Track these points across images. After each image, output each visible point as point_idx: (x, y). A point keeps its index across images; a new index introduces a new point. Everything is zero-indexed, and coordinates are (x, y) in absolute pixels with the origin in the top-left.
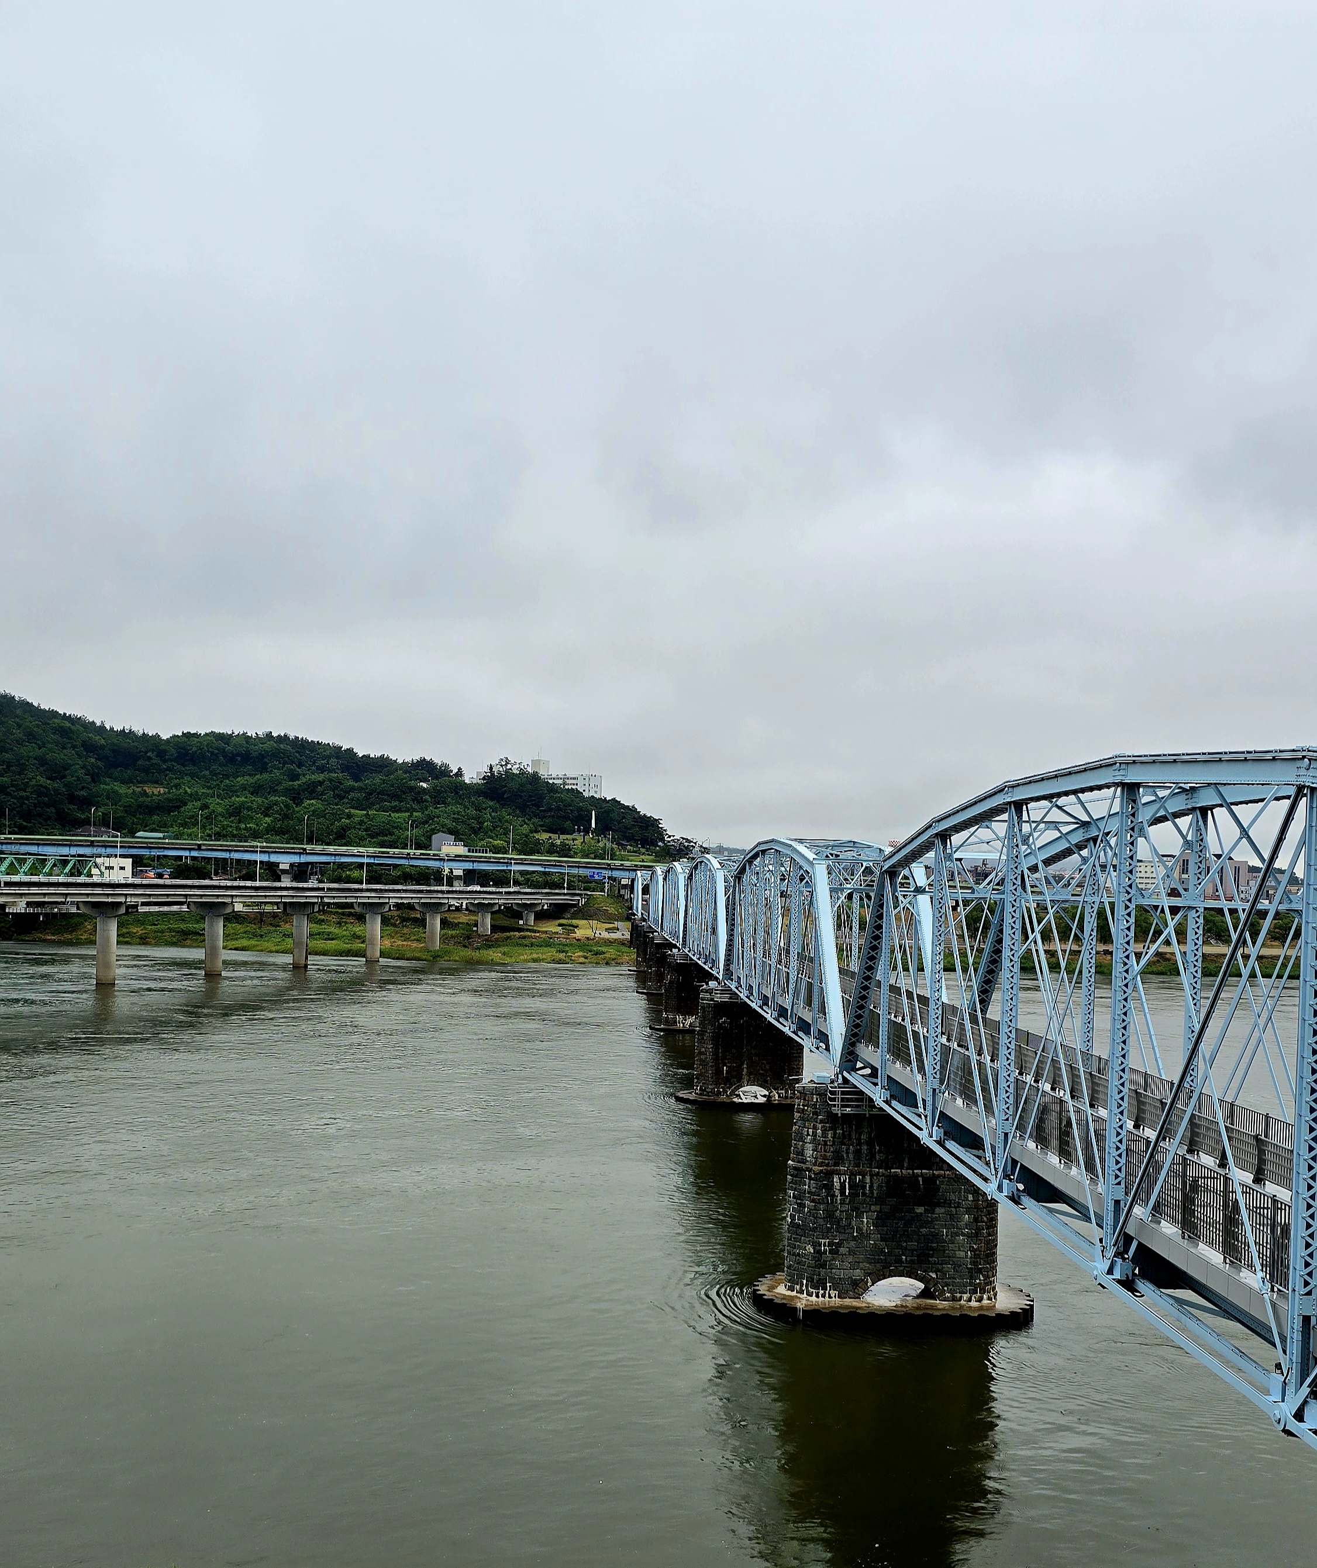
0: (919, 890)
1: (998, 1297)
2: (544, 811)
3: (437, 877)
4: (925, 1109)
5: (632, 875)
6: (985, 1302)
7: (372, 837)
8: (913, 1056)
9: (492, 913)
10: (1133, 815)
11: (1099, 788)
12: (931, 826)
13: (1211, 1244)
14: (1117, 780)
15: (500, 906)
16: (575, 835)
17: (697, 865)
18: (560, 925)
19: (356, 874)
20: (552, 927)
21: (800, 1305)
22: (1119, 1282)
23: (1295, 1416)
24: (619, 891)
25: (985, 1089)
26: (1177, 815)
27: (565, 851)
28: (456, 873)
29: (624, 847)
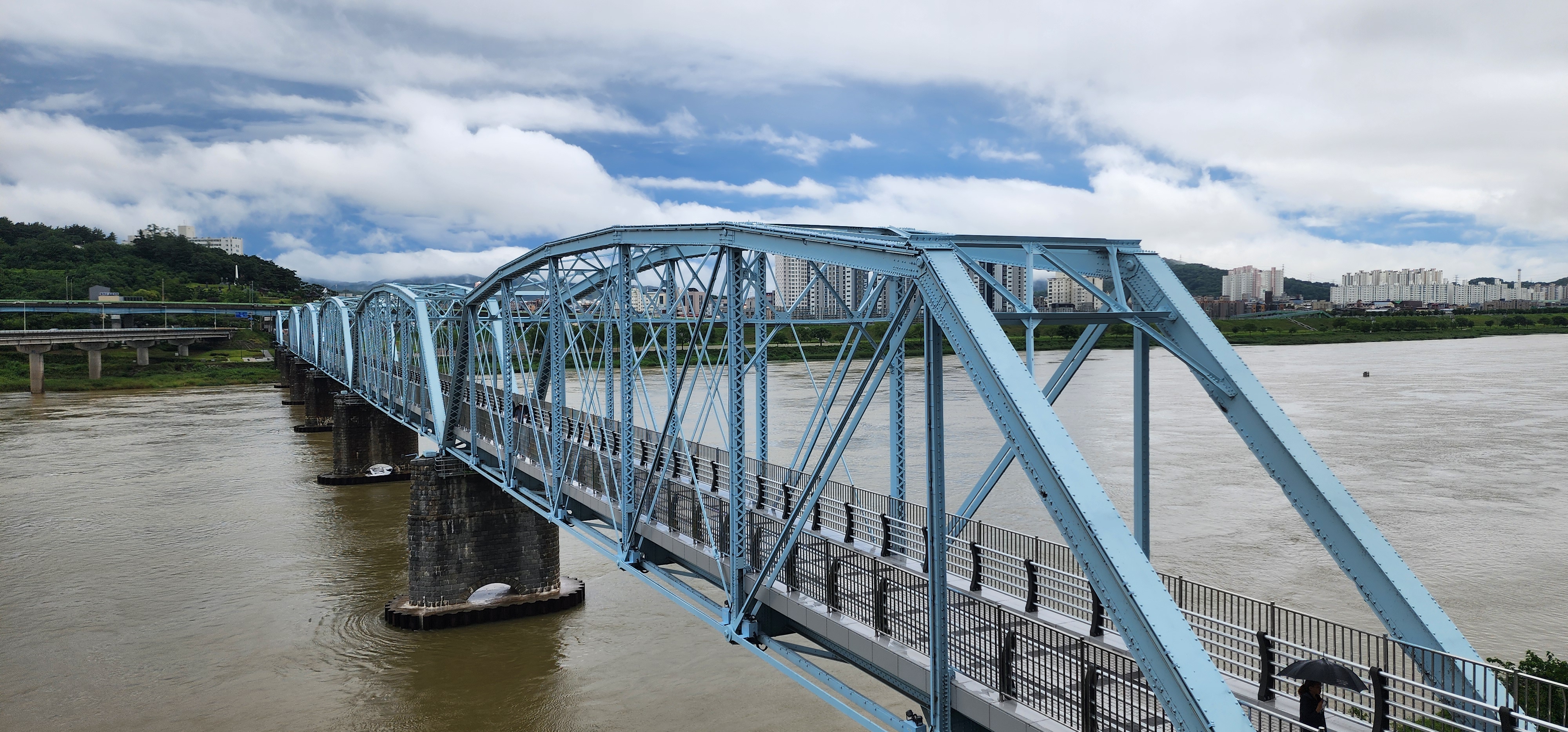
0: (494, 318)
1: (561, 586)
2: (191, 266)
3: (96, 321)
4: (504, 468)
5: (273, 314)
6: (553, 590)
7: (29, 290)
8: (495, 432)
9: (149, 348)
10: (627, 265)
11: (606, 247)
12: (497, 273)
13: (685, 533)
14: (616, 242)
15: (156, 342)
16: (222, 284)
17: (326, 304)
18: (212, 355)
19: (16, 321)
20: (205, 357)
21: (422, 614)
22: (632, 565)
23: (736, 632)
24: (263, 327)
25: (544, 449)
26: (657, 264)
27: (213, 296)
28: (114, 317)
29: (265, 293)
